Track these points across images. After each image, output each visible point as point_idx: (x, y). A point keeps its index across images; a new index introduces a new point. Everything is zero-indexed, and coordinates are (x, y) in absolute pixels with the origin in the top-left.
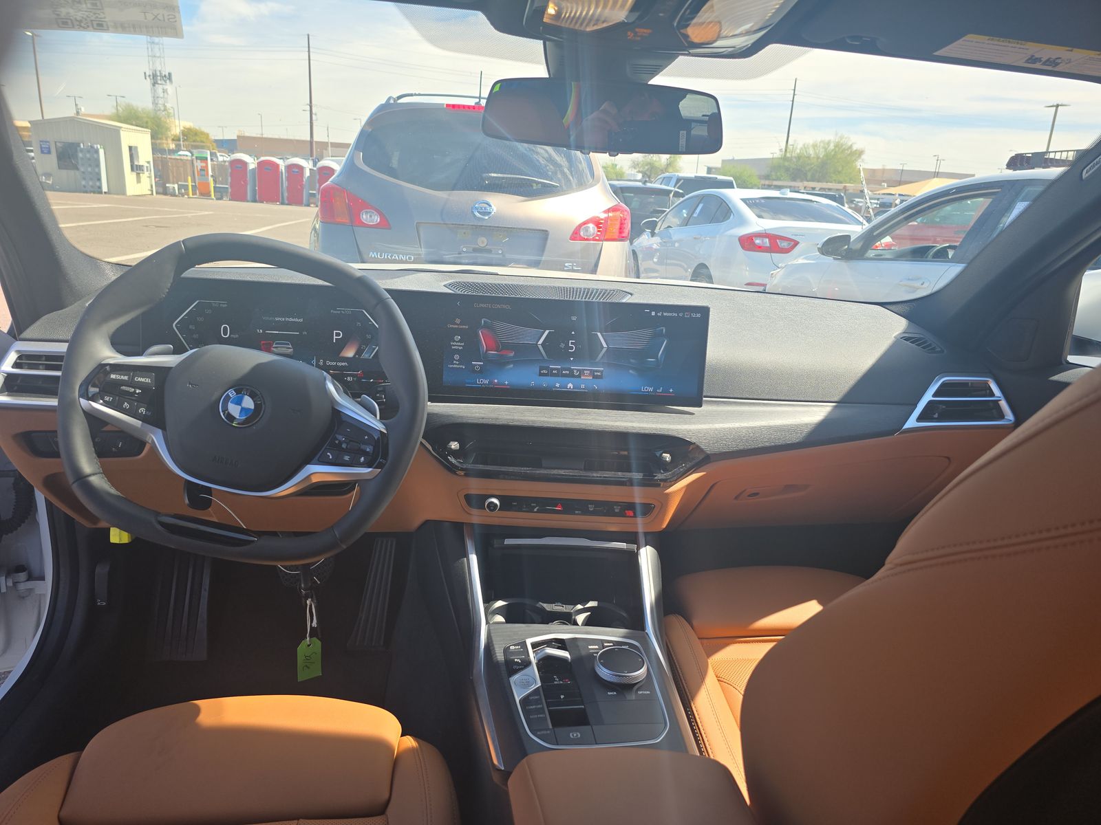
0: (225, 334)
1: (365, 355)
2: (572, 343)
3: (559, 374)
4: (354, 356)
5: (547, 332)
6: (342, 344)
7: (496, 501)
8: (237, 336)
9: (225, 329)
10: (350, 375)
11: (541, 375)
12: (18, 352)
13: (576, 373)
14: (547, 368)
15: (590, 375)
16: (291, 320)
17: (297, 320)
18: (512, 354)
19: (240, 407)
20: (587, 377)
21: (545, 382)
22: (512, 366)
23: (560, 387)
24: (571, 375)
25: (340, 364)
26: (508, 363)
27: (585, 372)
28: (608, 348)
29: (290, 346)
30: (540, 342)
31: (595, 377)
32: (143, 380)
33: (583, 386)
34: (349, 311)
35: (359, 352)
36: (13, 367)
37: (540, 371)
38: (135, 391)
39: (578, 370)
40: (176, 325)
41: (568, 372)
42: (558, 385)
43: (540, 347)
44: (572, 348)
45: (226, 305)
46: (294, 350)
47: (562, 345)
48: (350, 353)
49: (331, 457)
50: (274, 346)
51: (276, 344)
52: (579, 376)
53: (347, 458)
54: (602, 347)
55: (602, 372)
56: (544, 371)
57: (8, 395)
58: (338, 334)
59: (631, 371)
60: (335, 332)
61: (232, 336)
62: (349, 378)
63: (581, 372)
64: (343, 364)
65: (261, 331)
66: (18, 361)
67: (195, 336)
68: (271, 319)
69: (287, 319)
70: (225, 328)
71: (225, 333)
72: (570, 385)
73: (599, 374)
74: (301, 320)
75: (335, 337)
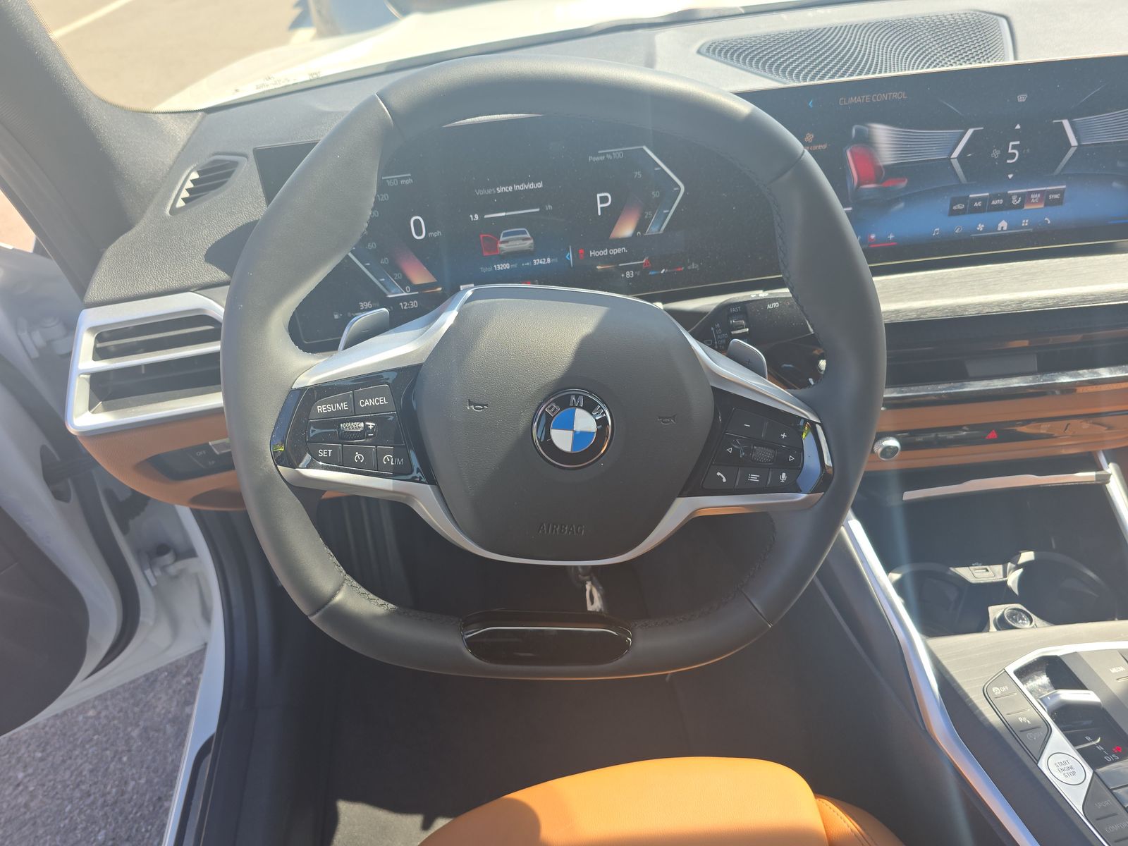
0: (419, 233)
1: (652, 229)
2: (1014, 147)
3: (987, 207)
4: (634, 234)
5: (970, 132)
6: (612, 216)
7: (893, 442)
8: (439, 233)
9: (417, 224)
10: (629, 268)
11: (953, 213)
12: (92, 329)
13: (1015, 201)
14: (964, 200)
15: (1040, 200)
16: (523, 187)
17: (531, 186)
18: (903, 185)
19: (571, 433)
20: (1035, 206)
21: (959, 225)
22: (902, 205)
23: (985, 230)
24: (1008, 206)
25: (613, 252)
26: (896, 201)
27: (1032, 196)
28: (1080, 146)
29: (528, 235)
30: (956, 154)
31: (1049, 203)
32: (373, 402)
33: (1025, 223)
34: (618, 152)
35: (642, 226)
36: (94, 359)
37: (952, 206)
38: (366, 427)
39: (1019, 195)
41: (1001, 201)
42: (981, 227)
43: (956, 164)
44: (1013, 155)
45: (410, 181)
46: (534, 240)
47: (996, 153)
48: (626, 230)
49: (724, 480)
50: (502, 239)
51: (505, 235)
52: (1020, 206)
53: (754, 478)
54: (1069, 145)
55: (1061, 192)
56: (960, 207)
57: (107, 409)
58: (604, 200)
59: (1115, 184)
60: (599, 195)
61: (430, 234)
62: (628, 274)
63: (1025, 198)
64: (619, 251)
65: (477, 217)
66: (99, 345)
68: (489, 191)
69: (516, 187)
70: (417, 222)
72: (1003, 225)
73: (1057, 196)
74: (540, 185)
75: (599, 206)
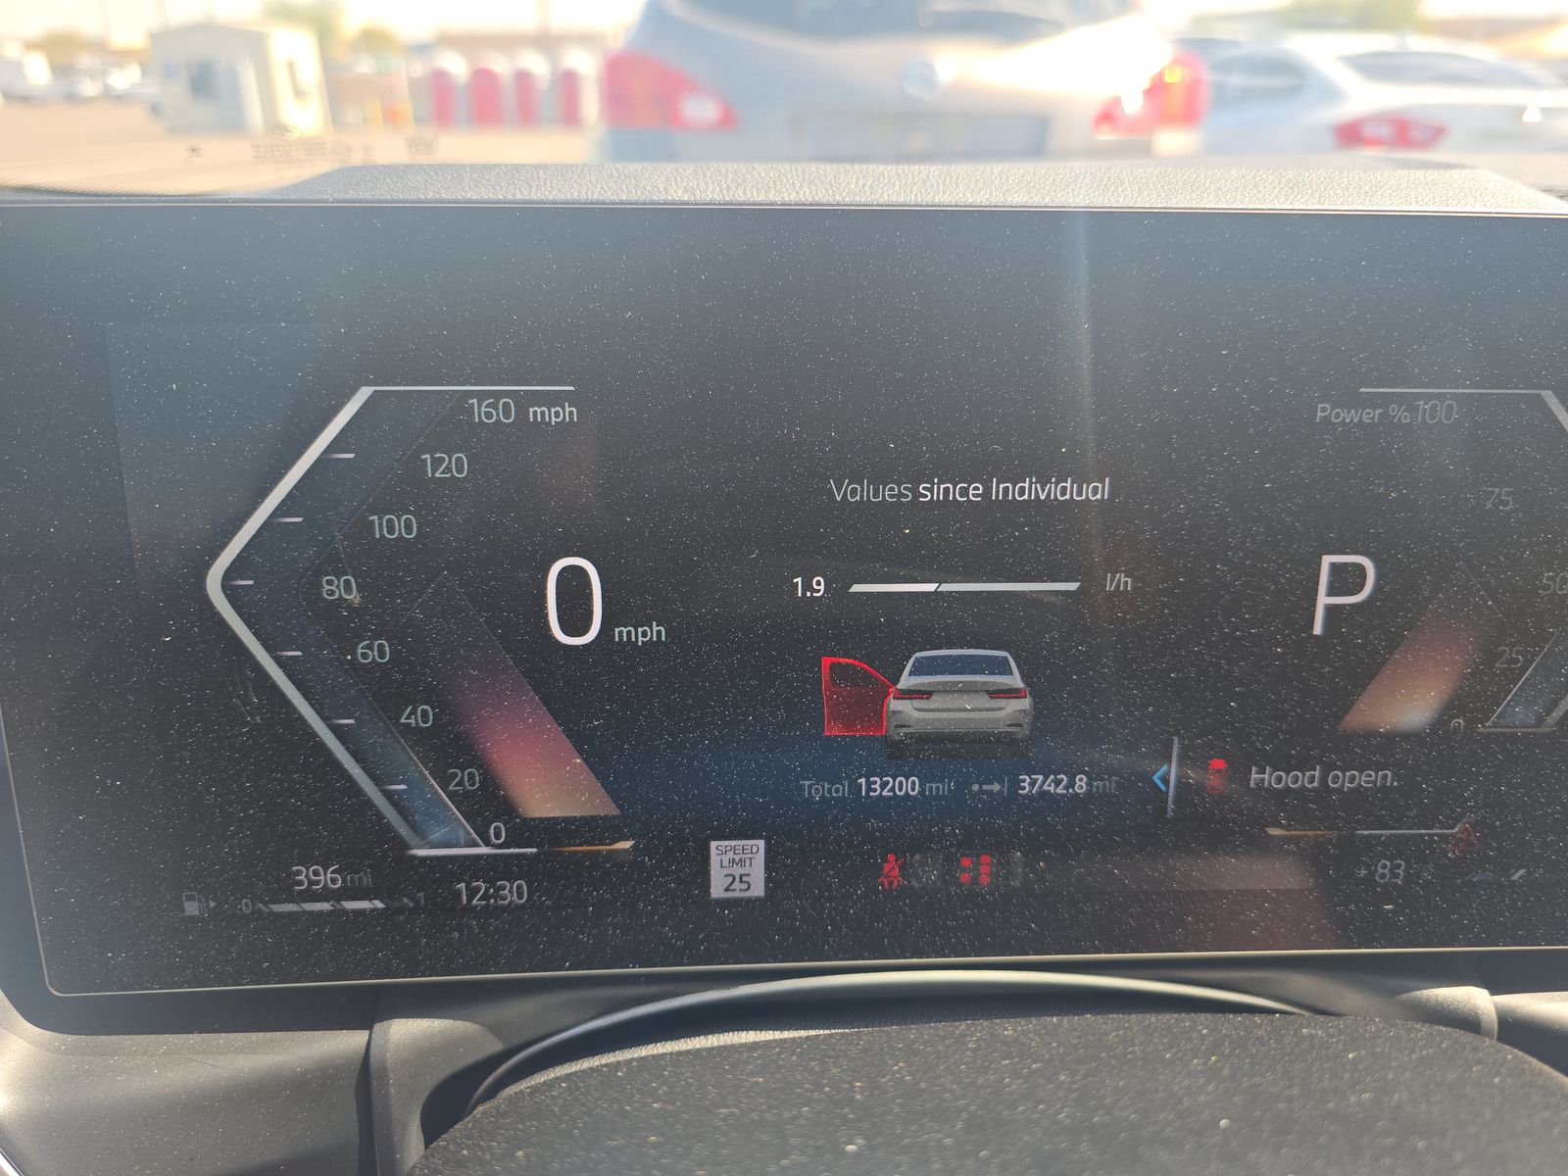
0: (575, 622)
1: (1516, 714)
4: (1440, 723)
6: (1367, 647)
8: (655, 631)
9: (573, 586)
10: (1398, 848)
16: (1027, 490)
17: (1064, 491)
25: (1345, 780)
29: (1015, 680)
34: (1438, 400)
35: (1475, 695)
40: (227, 587)
45: (569, 412)
46: (1035, 699)
48: (1409, 703)
50: (906, 681)
51: (922, 668)
58: (1346, 580)
60: (1328, 560)
61: (621, 632)
62: (1383, 867)
64: (1365, 779)
65: (819, 585)
67: (372, 652)
68: (887, 493)
69: (998, 490)
70: (573, 582)
71: (575, 618)
74: (1098, 491)
75: (1323, 600)
